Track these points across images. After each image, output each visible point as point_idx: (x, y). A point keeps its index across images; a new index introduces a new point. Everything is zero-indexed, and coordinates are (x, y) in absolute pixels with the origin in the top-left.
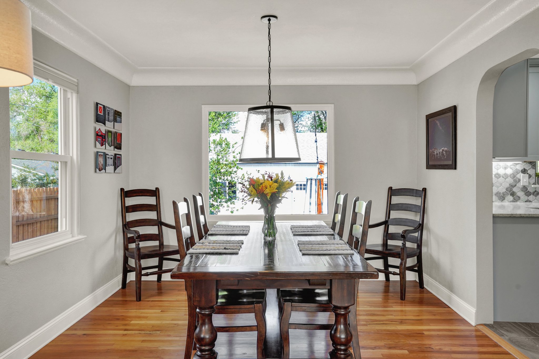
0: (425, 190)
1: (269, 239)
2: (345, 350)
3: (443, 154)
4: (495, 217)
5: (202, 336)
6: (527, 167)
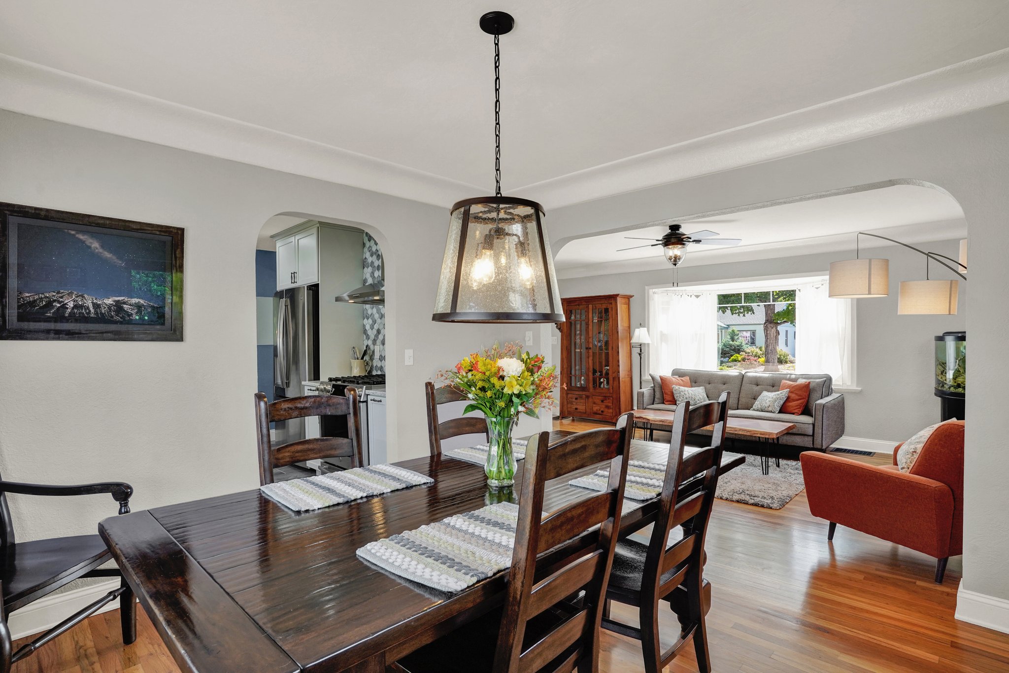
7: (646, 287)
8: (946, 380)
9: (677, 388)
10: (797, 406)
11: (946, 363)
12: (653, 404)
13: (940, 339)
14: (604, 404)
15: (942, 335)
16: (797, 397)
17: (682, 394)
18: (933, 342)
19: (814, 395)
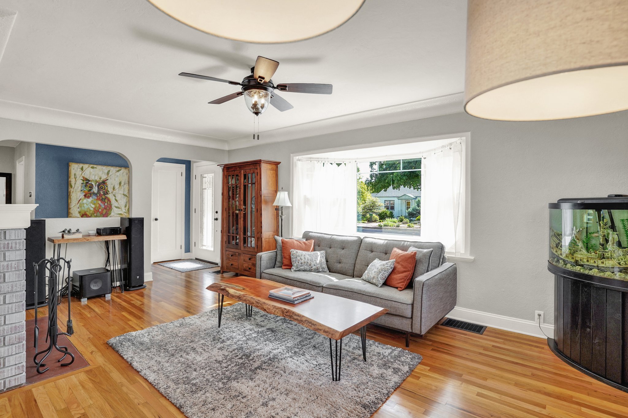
7: (291, 155)
8: (561, 254)
9: (295, 252)
10: (401, 279)
11: (561, 235)
12: (274, 268)
13: (555, 206)
14: (251, 262)
15: (556, 202)
16: (402, 269)
17: (298, 258)
18: (547, 211)
19: (421, 267)
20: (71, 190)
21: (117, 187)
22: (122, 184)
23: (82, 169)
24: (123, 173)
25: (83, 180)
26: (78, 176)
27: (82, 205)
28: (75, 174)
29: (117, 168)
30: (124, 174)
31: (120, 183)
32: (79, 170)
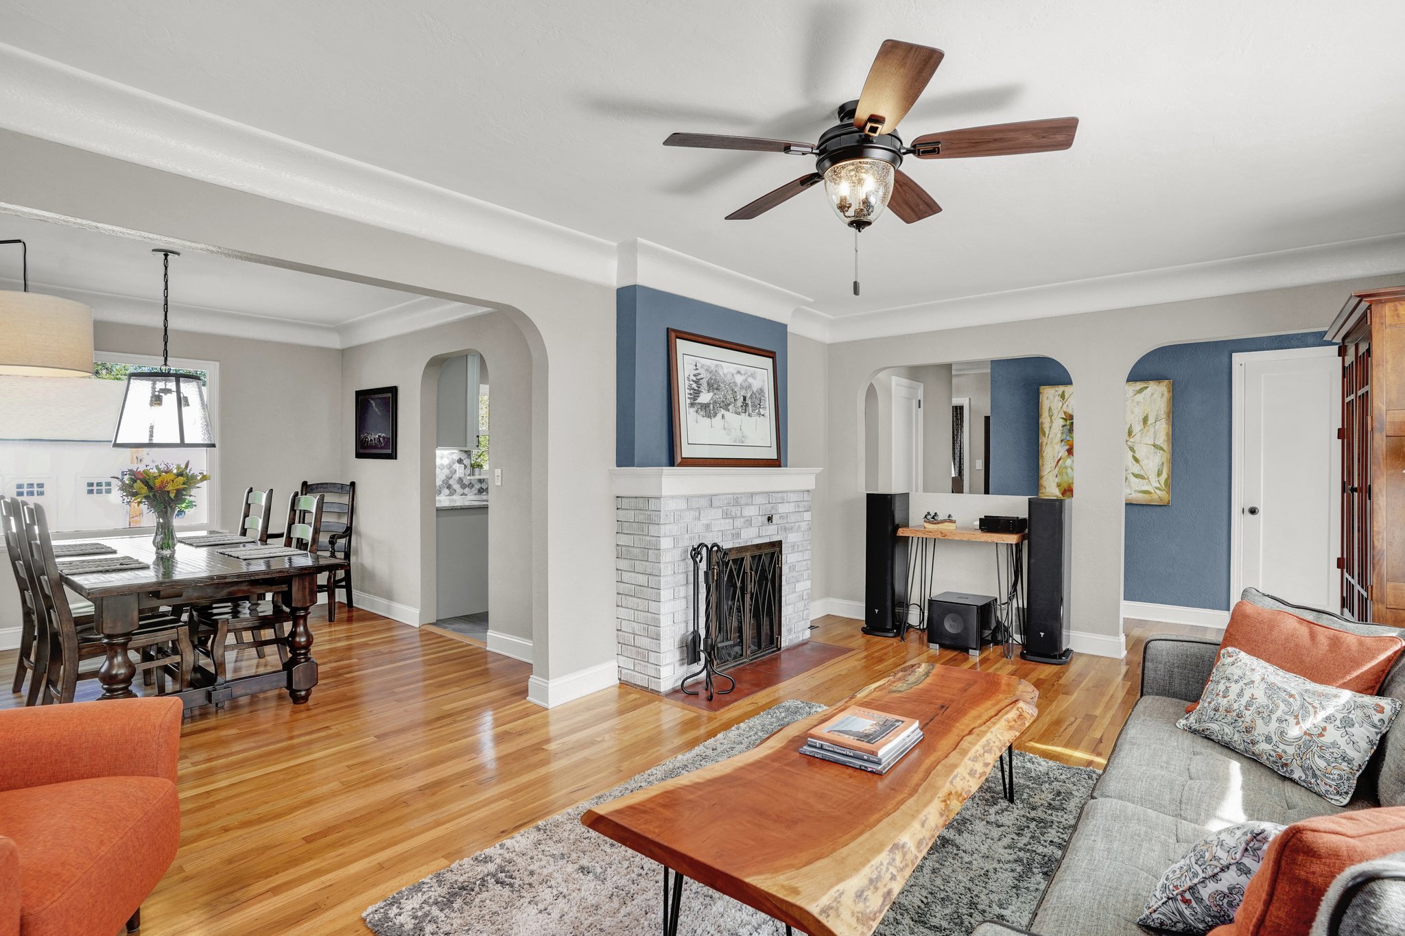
0: (353, 484)
1: (167, 552)
2: (305, 654)
3: (380, 441)
4: (438, 510)
5: (114, 672)
6: (463, 456)
20: (1043, 440)
21: (1137, 428)
22: (1151, 420)
23: (1063, 396)
24: (1152, 394)
25: (1065, 420)
26: (1055, 412)
27: (1064, 471)
28: (1050, 409)
29: (1138, 383)
30: (1155, 396)
31: (1145, 420)
32: (1058, 398)
